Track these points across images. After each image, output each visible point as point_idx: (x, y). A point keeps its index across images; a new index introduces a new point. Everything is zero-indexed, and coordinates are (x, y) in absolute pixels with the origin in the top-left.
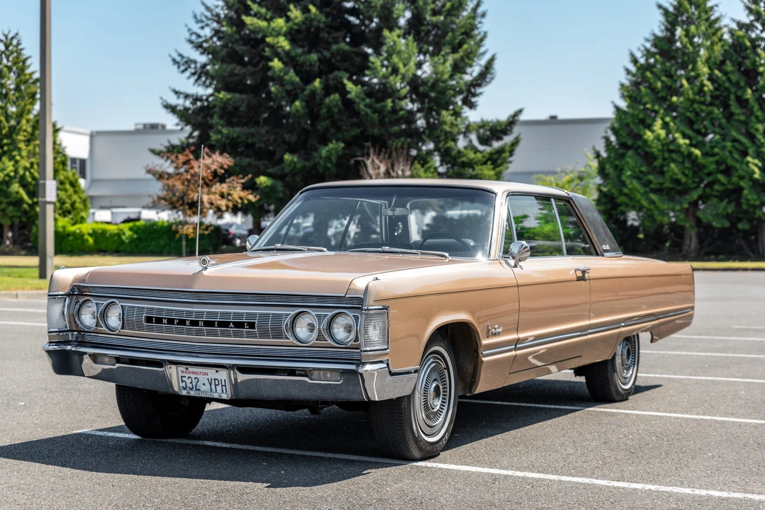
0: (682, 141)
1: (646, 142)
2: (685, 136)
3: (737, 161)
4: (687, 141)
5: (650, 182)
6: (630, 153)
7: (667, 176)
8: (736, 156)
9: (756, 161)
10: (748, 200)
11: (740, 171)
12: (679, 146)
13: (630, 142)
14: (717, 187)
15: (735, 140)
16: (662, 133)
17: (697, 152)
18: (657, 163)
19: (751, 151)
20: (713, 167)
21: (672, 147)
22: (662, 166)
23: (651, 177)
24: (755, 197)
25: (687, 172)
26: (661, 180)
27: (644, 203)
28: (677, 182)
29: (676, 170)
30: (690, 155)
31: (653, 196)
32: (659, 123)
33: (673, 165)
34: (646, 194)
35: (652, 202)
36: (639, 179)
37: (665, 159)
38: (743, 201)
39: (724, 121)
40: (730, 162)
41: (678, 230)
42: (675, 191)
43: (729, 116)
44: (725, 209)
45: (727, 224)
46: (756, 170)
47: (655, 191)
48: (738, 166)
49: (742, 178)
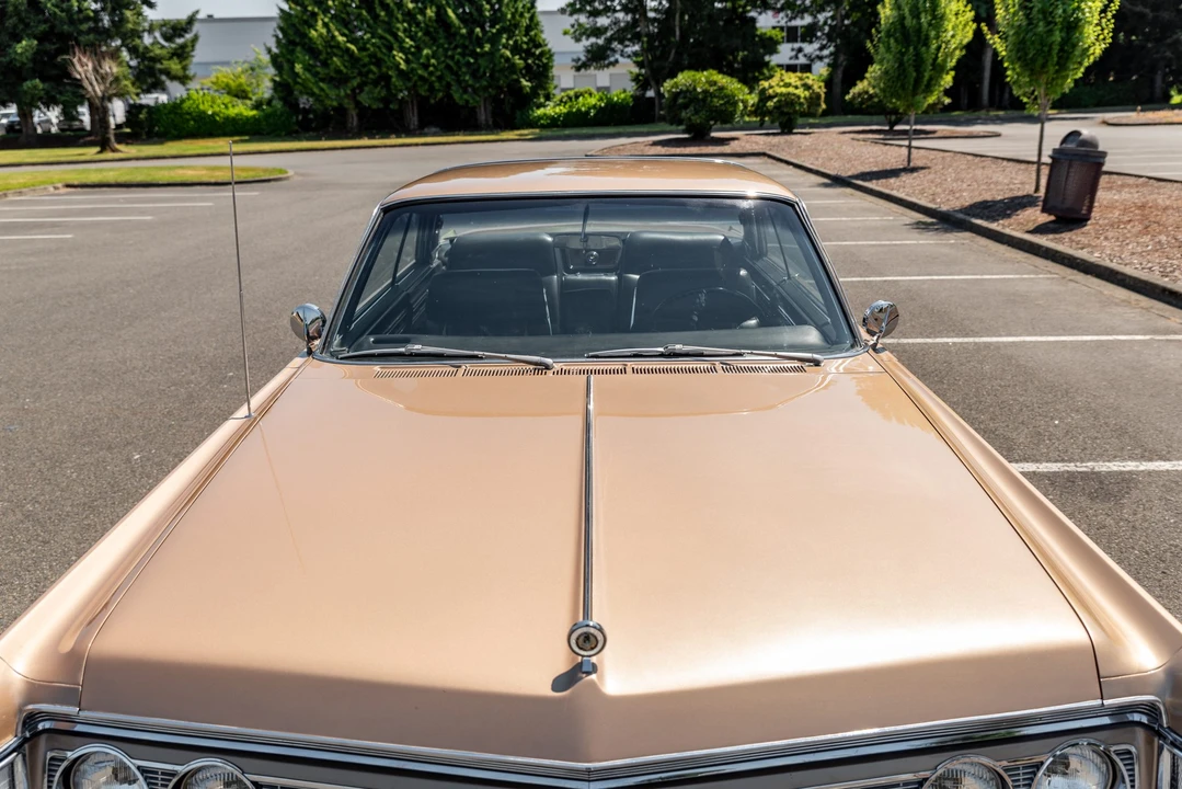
0: (340, 38)
1: (310, 39)
2: (343, 35)
3: (385, 54)
4: (345, 39)
5: (318, 73)
6: (299, 49)
7: (332, 67)
8: (384, 50)
9: (401, 55)
10: (396, 86)
11: (389, 63)
12: (339, 43)
13: (298, 40)
14: (371, 76)
15: (381, 38)
16: (324, 31)
17: (353, 47)
18: (322, 57)
19: (396, 46)
20: (366, 60)
21: (333, 43)
22: (326, 59)
23: (318, 69)
24: (401, 83)
25: (346, 64)
26: (326, 71)
27: (316, 90)
28: (338, 71)
29: (339, 63)
30: (348, 49)
31: (321, 84)
32: (320, 23)
33: (335, 59)
34: (316, 83)
35: (322, 90)
36: (309, 71)
37: (328, 53)
38: (392, 87)
39: (371, 22)
40: (379, 55)
41: (341, 110)
42: (338, 80)
43: (376, 17)
44: (379, 92)
45: (381, 106)
46: (402, 62)
47: (322, 80)
48: (386, 58)
49: (389, 68)
